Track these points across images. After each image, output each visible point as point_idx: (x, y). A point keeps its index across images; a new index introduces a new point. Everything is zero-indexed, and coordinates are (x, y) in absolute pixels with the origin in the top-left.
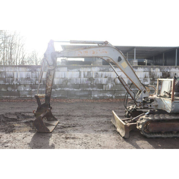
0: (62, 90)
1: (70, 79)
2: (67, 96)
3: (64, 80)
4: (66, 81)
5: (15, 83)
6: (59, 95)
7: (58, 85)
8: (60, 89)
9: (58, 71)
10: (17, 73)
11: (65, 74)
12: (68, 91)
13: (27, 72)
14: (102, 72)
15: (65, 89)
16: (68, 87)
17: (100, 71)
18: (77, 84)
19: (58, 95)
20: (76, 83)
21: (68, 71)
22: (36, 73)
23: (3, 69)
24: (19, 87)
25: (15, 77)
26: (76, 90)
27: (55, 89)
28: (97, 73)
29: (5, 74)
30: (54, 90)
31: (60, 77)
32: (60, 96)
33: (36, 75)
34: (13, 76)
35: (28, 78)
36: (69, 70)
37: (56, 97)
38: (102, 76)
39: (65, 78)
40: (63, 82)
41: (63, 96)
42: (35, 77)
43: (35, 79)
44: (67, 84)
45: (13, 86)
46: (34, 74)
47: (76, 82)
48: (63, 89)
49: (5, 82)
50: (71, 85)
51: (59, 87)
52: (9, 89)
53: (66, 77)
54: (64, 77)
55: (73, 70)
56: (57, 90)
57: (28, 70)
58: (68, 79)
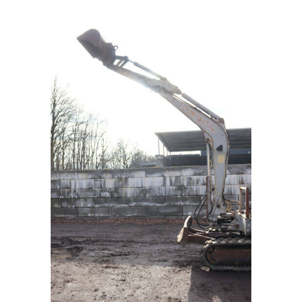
0: (138, 205)
1: (150, 189)
2: (146, 215)
3: (142, 190)
4: (144, 191)
5: (72, 195)
6: (134, 213)
7: (132, 198)
8: (136, 203)
9: (132, 177)
10: (75, 182)
11: (142, 182)
12: (146, 207)
13: (88, 180)
14: (198, 177)
15: (142, 203)
16: (146, 200)
17: (195, 174)
18: (160, 196)
19: (132, 213)
20: (158, 195)
21: (146, 177)
22: (101, 181)
23: (57, 177)
24: (78, 202)
25: (73, 187)
26: (159, 205)
27: (128, 204)
28: (190, 179)
29: (60, 184)
30: (127, 206)
31: (136, 186)
32: (136, 214)
33: (101, 184)
34: (70, 186)
35: (90, 189)
36: (147, 175)
37: (129, 217)
38: (198, 183)
39: (142, 187)
40: (139, 193)
41: (140, 215)
42: (100, 187)
43: (100, 189)
44: (145, 196)
45: (69, 200)
46: (98, 183)
47: (159, 192)
48: (139, 203)
49: (59, 195)
50: (151, 198)
51: (134, 202)
52: (65, 205)
53: (143, 186)
54: (140, 186)
55: (153, 175)
56: (131, 205)
57: (90, 176)
58: (147, 188)
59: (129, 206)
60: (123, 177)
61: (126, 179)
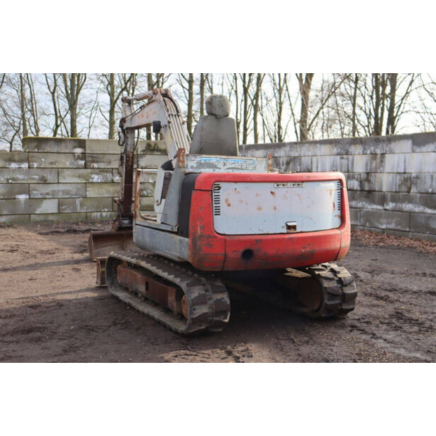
0: (397, 208)
1: (417, 177)
2: (408, 230)
3: (404, 178)
4: (408, 181)
6: (390, 224)
7: (389, 194)
8: (394, 204)
9: (392, 152)
10: (317, 161)
11: (405, 162)
12: (410, 214)
13: (333, 157)
15: (404, 205)
16: (410, 201)
18: (432, 193)
19: (388, 223)
20: (430, 190)
21: (413, 152)
22: (348, 159)
23: (297, 152)
25: (314, 169)
26: (429, 211)
27: (383, 206)
29: (300, 163)
30: (381, 208)
31: (395, 171)
32: (392, 226)
33: (348, 165)
34: (312, 167)
36: (415, 147)
37: (383, 229)
39: (404, 173)
40: (400, 185)
41: (399, 227)
42: (346, 170)
43: (346, 174)
44: (409, 192)
46: (345, 162)
47: (431, 185)
48: (399, 205)
50: (419, 195)
51: (393, 201)
53: (407, 171)
54: (402, 171)
55: (424, 149)
56: (387, 208)
57: (335, 150)
58: (413, 175)
59: (385, 210)
60: (378, 151)
61: (383, 155)
